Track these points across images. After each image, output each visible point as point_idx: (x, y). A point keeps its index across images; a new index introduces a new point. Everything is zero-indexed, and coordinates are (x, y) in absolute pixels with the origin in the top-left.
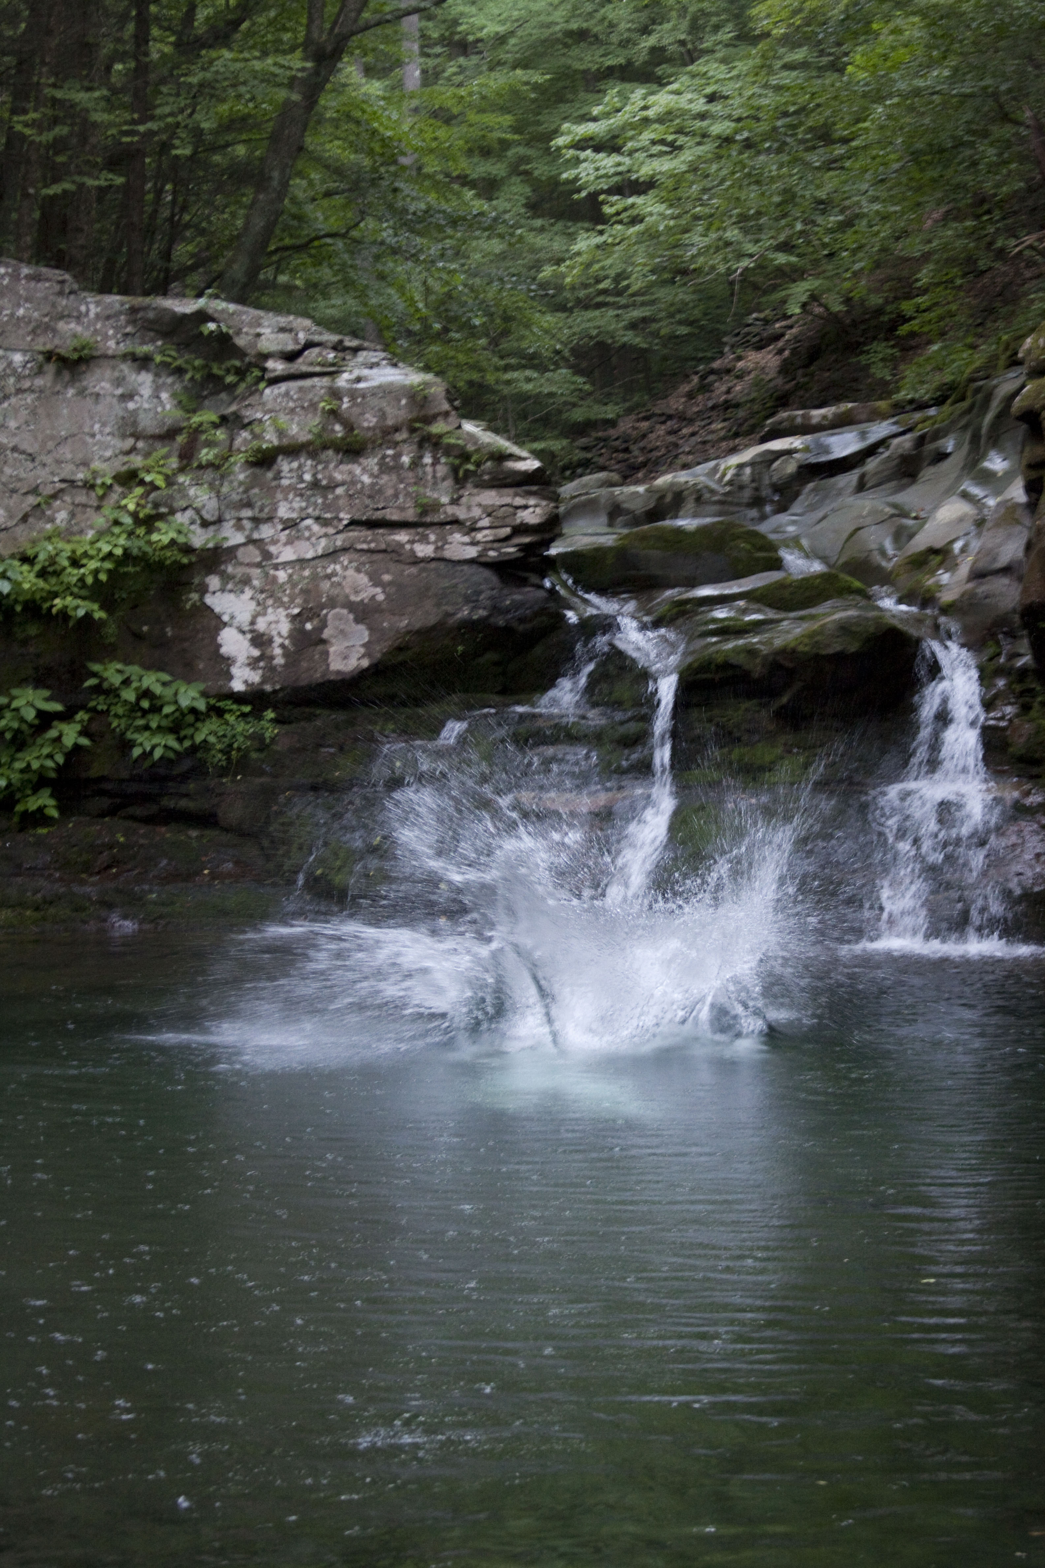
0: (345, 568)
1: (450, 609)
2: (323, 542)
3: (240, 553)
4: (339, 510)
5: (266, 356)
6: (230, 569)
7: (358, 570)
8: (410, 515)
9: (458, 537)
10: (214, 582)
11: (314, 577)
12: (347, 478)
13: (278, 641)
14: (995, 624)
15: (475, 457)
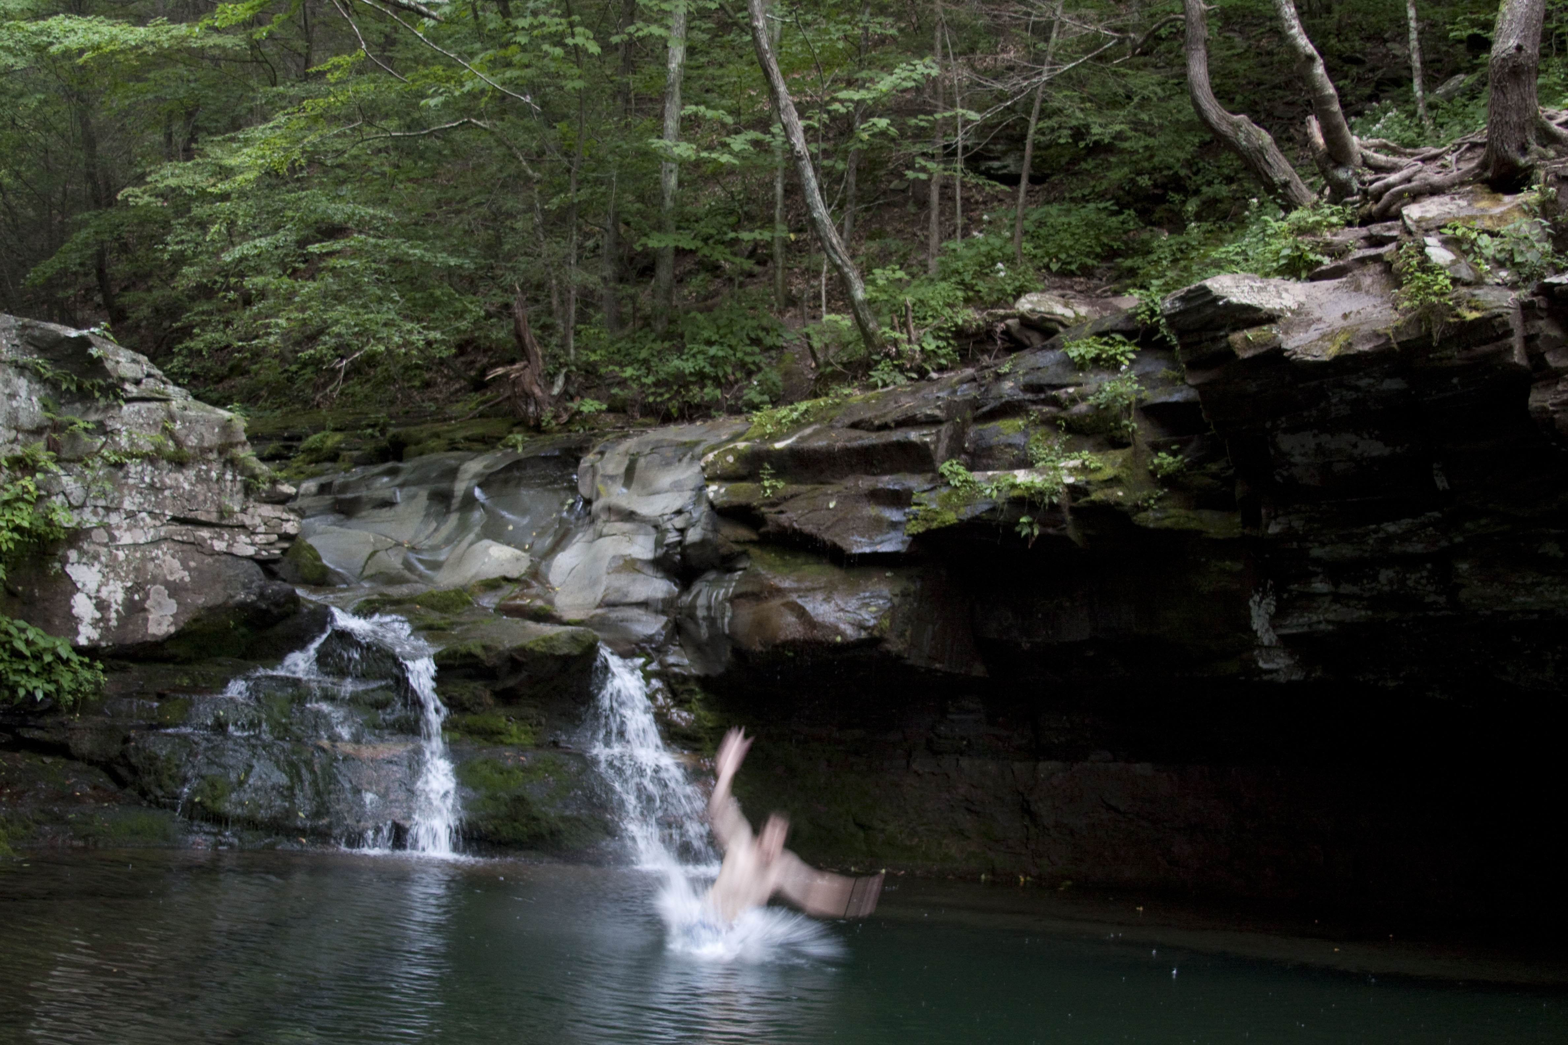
0: (164, 554)
1: (232, 593)
2: (152, 531)
3: (94, 533)
4: (165, 507)
5: (123, 380)
6: (85, 546)
7: (173, 557)
8: (213, 517)
9: (243, 538)
10: (73, 555)
11: (144, 559)
12: (174, 483)
13: (114, 606)
14: (643, 641)
15: (261, 479)
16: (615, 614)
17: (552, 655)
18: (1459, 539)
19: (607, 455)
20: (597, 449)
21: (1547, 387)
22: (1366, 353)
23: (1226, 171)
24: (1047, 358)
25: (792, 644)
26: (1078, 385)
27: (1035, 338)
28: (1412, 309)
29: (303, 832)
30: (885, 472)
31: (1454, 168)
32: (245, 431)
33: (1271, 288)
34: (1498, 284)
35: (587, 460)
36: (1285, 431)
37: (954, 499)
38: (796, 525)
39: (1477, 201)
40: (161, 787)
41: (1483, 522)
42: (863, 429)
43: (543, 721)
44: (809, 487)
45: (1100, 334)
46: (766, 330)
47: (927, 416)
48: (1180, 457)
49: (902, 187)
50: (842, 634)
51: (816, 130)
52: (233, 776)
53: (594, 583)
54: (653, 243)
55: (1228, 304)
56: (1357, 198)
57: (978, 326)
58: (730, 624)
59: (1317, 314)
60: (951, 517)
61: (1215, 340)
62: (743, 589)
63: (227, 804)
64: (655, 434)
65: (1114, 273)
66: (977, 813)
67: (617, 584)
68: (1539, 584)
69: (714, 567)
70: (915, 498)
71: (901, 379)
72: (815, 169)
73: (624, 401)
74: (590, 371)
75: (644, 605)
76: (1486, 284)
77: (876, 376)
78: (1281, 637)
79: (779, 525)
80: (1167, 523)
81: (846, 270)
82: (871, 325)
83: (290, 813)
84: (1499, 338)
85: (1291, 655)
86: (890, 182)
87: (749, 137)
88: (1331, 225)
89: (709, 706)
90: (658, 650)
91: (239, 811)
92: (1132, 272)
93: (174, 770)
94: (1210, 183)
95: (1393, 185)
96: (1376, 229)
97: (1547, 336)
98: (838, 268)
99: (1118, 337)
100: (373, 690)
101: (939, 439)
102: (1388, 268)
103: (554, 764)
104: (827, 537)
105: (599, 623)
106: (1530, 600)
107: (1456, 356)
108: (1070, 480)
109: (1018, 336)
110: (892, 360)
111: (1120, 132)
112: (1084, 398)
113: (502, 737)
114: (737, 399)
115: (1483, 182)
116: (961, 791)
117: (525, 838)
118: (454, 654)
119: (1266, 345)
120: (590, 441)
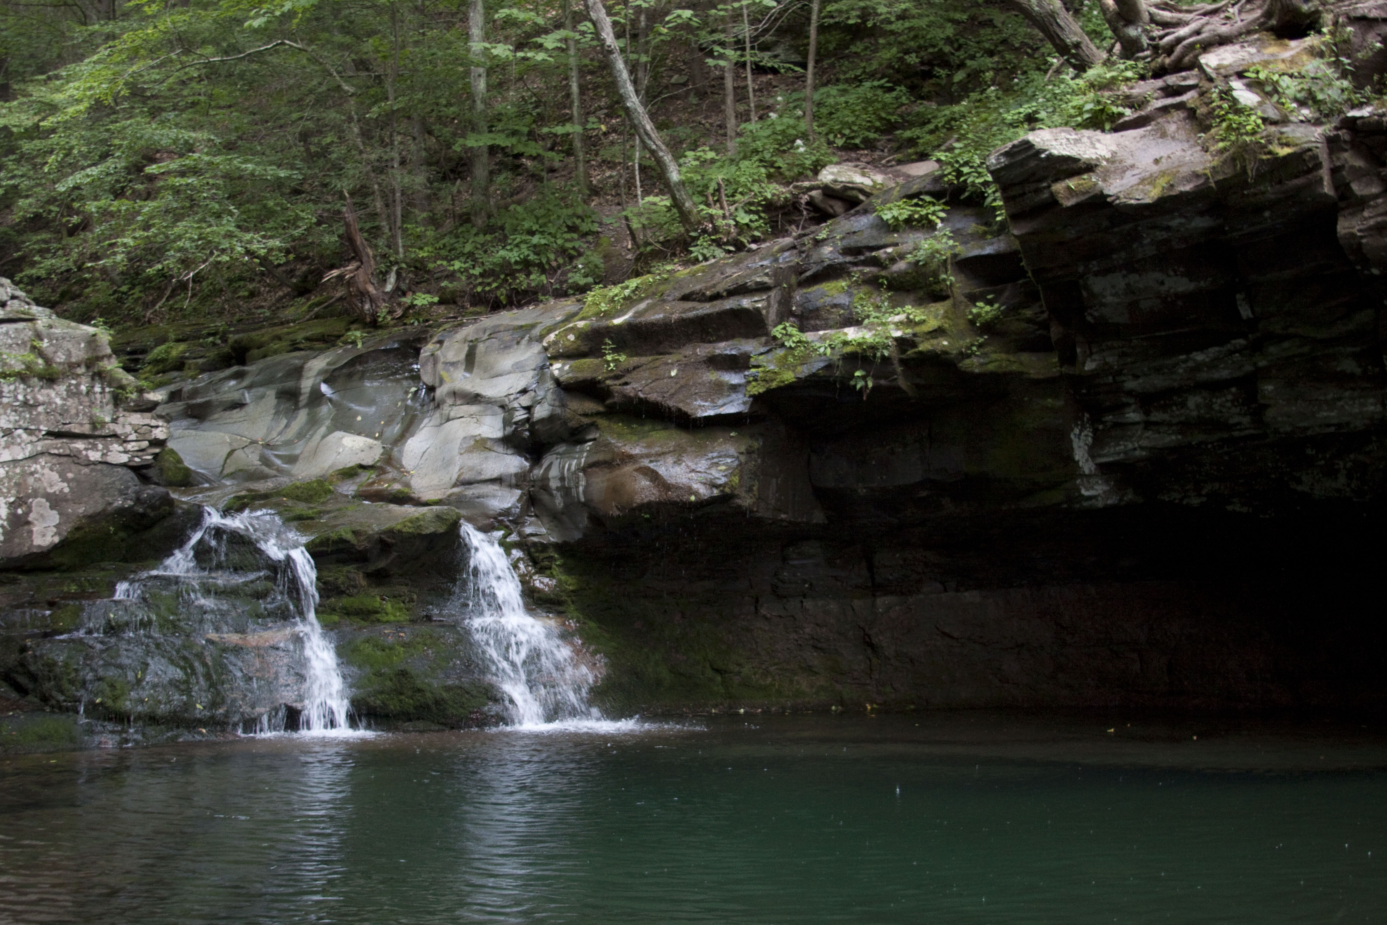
0: (43, 467)
1: (110, 499)
2: (29, 447)
4: (40, 423)
7: (51, 470)
8: (86, 429)
9: (116, 447)
11: (24, 474)
12: (46, 399)
14: (500, 515)
15: (129, 389)
16: (471, 492)
17: (420, 535)
18: (1262, 363)
19: (445, 344)
20: (435, 339)
21: (1353, 214)
22: (1187, 193)
23: (987, 45)
24: (862, 222)
25: (648, 506)
26: (896, 245)
27: (838, 207)
28: (1225, 150)
29: (201, 722)
30: (721, 339)
31: (1238, 18)
32: (110, 343)
33: (1085, 140)
34: (1302, 121)
35: (427, 350)
36: (1096, 274)
37: (791, 359)
38: (641, 395)
39: (1265, 47)
40: (62, 692)
41: (1286, 344)
42: (694, 300)
43: (415, 597)
44: (650, 358)
45: (910, 197)
46: (582, 218)
47: (757, 283)
48: (996, 306)
49: (682, 81)
50: (696, 493)
51: (623, 26)
52: (130, 676)
53: (447, 464)
54: (472, 142)
55: (1051, 157)
56: (1148, 53)
57: (786, 198)
58: (585, 492)
59: (1129, 162)
60: (789, 377)
61: (1038, 191)
62: (594, 458)
63: (128, 703)
64: (490, 321)
65: (895, 145)
66: (821, 649)
67: (470, 463)
68: (1339, 399)
69: (562, 440)
70: (753, 361)
71: (719, 253)
72: (626, 62)
73: (453, 292)
74: (419, 267)
75: (498, 480)
76: (1292, 122)
77: (696, 251)
78: (1100, 466)
79: (625, 396)
80: (991, 367)
81: (661, 154)
82: (687, 204)
83: (188, 706)
84: (1310, 171)
85: (1107, 482)
86: (671, 77)
87: (559, 37)
88: (1127, 79)
89: (568, 570)
90: (515, 522)
91: (140, 708)
92: (912, 142)
93: (73, 675)
94: (973, 57)
95: (1184, 38)
96: (1172, 80)
97: (1352, 167)
98: (653, 152)
99: (928, 198)
100: (252, 582)
101: (769, 305)
102: (1191, 113)
103: (431, 637)
104: (671, 403)
105: (459, 501)
106: (1333, 414)
107: (1270, 191)
108: (898, 334)
109: (822, 205)
110: (709, 235)
112: (902, 256)
113: (378, 616)
114: (561, 283)
115: (1268, 30)
116: (807, 630)
117: (412, 710)
118: (325, 542)
119: (1088, 192)
120: (427, 332)
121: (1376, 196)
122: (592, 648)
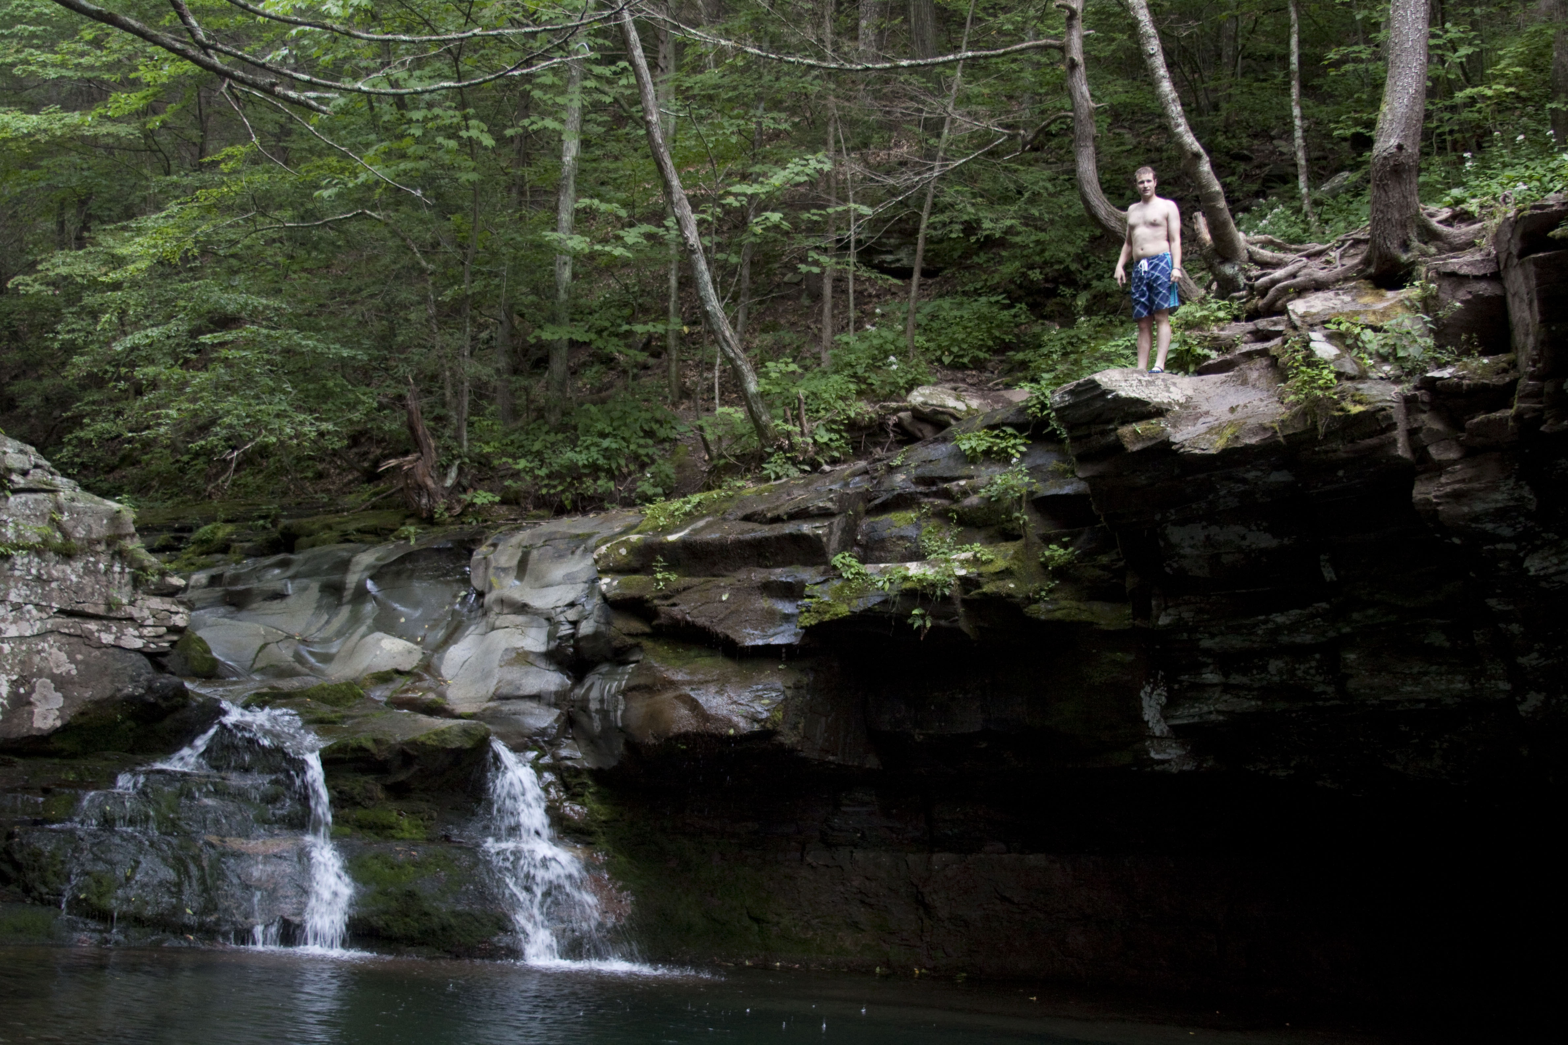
0: (51, 646)
1: (120, 686)
2: (38, 624)
4: (52, 599)
5: (10, 471)
7: (60, 650)
8: (101, 610)
9: (131, 631)
11: (30, 652)
12: (61, 575)
14: (535, 734)
15: (150, 571)
16: (507, 707)
17: (444, 749)
18: (1347, 630)
19: (500, 548)
20: (490, 542)
21: (1430, 479)
22: (1253, 447)
24: (939, 451)
25: (685, 737)
26: (971, 477)
27: (927, 431)
28: (1298, 402)
29: (190, 929)
30: (777, 565)
31: (1338, 263)
32: (134, 522)
33: (1159, 382)
34: (1381, 378)
35: (480, 552)
36: (1175, 523)
37: (847, 592)
38: (689, 618)
39: (1361, 296)
40: (45, 883)
41: (1370, 612)
42: (755, 521)
43: (435, 815)
44: (702, 580)
45: (992, 427)
46: (660, 423)
47: (819, 508)
48: (1071, 549)
49: (795, 280)
50: (735, 726)
51: (710, 224)
53: (486, 675)
54: (547, 335)
55: (1117, 398)
56: (1244, 293)
57: (871, 418)
58: (623, 717)
59: (1204, 408)
60: (843, 610)
61: (1104, 433)
62: (635, 682)
63: (113, 901)
64: (549, 526)
65: (1006, 366)
66: (871, 906)
67: (509, 677)
68: (1425, 674)
69: (606, 660)
70: (807, 591)
71: (794, 472)
72: (709, 263)
73: (517, 492)
74: (483, 463)
75: (536, 697)
76: (1370, 378)
77: (769, 468)
78: (1173, 728)
79: (672, 618)
80: (1058, 615)
81: (739, 363)
82: (764, 418)
83: (177, 910)
84: (1383, 431)
85: (1183, 746)
86: (784, 275)
87: (643, 231)
88: (1219, 320)
89: (601, 799)
90: (551, 743)
92: (1024, 365)
93: (59, 867)
94: (1100, 278)
95: (1278, 281)
96: (1262, 324)
97: (1430, 430)
98: (731, 360)
99: (1010, 430)
101: (831, 532)
102: (1274, 362)
103: (445, 858)
104: (719, 629)
105: (492, 716)
106: (1418, 689)
107: (1342, 449)
108: (963, 572)
109: (910, 428)
110: (785, 452)
111: (1012, 227)
112: (975, 491)
113: (393, 832)
114: (631, 491)
115: (1367, 278)
116: (856, 883)
117: (416, 935)
118: (342, 748)
119: (1154, 438)
120: (483, 533)
121: (1454, 462)
122: (620, 884)
